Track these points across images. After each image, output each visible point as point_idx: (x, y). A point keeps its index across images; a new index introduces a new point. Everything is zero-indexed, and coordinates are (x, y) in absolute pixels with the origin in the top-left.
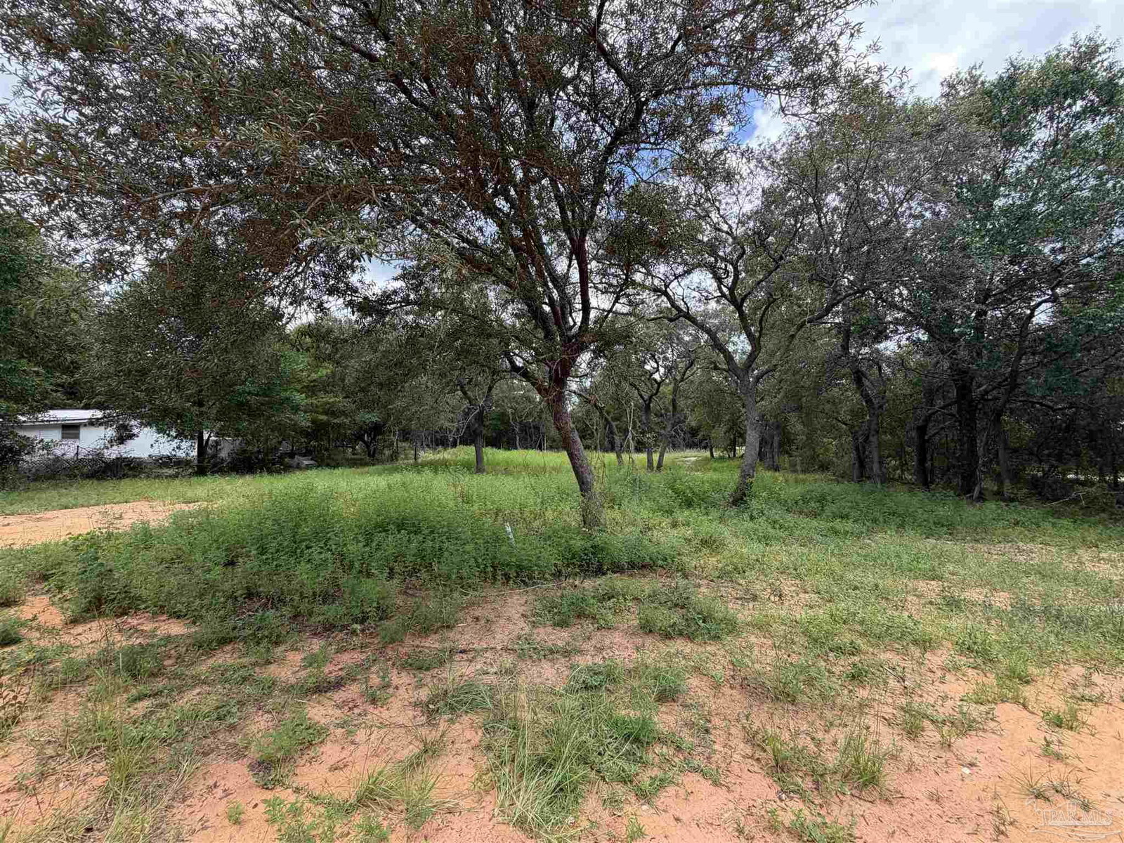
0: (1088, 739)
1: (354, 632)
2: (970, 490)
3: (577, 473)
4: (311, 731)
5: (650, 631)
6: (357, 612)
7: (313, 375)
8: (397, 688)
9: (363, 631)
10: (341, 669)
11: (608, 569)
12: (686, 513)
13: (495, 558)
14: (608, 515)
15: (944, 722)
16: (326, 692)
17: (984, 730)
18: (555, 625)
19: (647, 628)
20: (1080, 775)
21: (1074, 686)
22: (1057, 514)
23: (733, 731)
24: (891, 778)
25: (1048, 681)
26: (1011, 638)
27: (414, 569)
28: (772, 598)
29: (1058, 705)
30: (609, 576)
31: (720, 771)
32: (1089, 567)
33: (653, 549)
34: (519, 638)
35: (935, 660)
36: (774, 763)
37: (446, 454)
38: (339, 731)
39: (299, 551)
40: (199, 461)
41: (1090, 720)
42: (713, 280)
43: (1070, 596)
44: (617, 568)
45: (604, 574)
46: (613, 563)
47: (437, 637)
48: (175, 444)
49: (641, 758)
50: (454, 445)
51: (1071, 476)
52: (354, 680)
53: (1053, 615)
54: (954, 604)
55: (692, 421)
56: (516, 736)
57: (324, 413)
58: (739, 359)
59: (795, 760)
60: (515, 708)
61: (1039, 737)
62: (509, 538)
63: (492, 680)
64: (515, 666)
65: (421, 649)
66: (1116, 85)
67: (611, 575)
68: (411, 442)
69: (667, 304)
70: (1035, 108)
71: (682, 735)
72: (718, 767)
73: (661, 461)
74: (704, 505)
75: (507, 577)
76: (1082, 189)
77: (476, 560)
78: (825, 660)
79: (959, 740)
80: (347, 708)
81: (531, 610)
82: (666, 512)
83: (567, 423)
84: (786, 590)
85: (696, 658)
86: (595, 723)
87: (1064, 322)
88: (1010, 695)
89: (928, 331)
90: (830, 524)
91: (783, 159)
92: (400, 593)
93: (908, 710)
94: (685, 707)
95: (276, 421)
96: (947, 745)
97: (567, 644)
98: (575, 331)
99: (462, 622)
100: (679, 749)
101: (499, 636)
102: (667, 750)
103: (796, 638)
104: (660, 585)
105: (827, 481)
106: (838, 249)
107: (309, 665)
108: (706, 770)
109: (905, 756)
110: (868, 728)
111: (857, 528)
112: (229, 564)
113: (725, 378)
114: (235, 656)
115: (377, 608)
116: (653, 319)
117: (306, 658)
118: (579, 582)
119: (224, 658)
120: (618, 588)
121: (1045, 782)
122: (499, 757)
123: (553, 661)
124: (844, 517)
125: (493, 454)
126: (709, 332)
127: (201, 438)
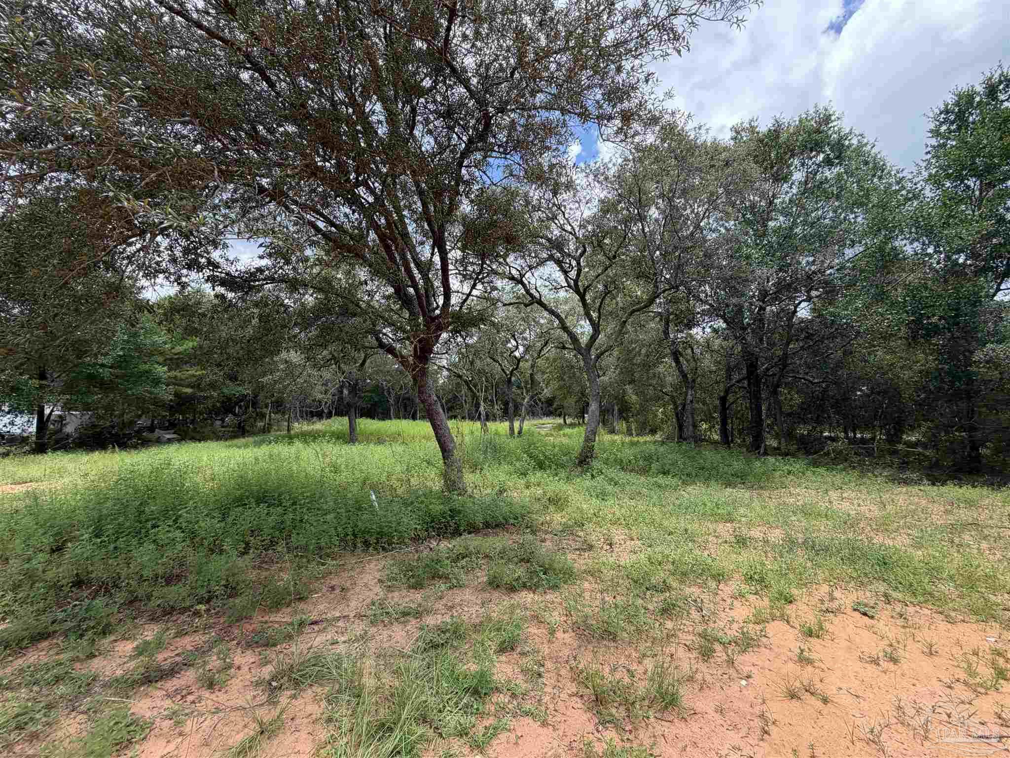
0: (828, 643)
1: (197, 614)
2: (758, 447)
3: (439, 441)
4: (132, 728)
5: (498, 586)
6: (203, 592)
7: (178, 347)
8: (239, 668)
9: (208, 610)
10: (178, 655)
11: (465, 530)
12: (539, 474)
13: (356, 526)
14: (469, 478)
15: (730, 643)
16: (157, 681)
17: (758, 646)
18: (410, 587)
19: (494, 584)
20: (822, 675)
21: (822, 601)
22: (815, 464)
23: (563, 672)
24: (687, 695)
25: (805, 599)
26: (780, 567)
27: (272, 542)
28: (605, 547)
29: (811, 619)
30: (463, 537)
31: (548, 712)
32: (836, 505)
33: (506, 509)
34: (373, 604)
35: (727, 589)
36: (593, 698)
37: (319, 426)
38: (167, 723)
39: (143, 531)
40: (37, 438)
41: (832, 628)
42: (560, 273)
43: (822, 528)
44: (473, 529)
45: (461, 535)
46: (469, 524)
47: (289, 610)
48: (6, 419)
49: (477, 709)
50: (329, 416)
51: (826, 434)
52: (192, 665)
53: (811, 546)
54: (742, 542)
55: (547, 393)
56: (358, 704)
57: (188, 386)
58: (584, 340)
59: (611, 693)
60: (361, 675)
61: (795, 646)
62: (371, 506)
63: (341, 649)
64: (366, 632)
65: (270, 624)
66: (843, 145)
67: (466, 536)
68: (284, 413)
69: (523, 291)
70: (793, 156)
71: (517, 682)
72: (547, 708)
73: (521, 428)
74: (554, 467)
75: (367, 544)
76: (825, 219)
77: (336, 528)
78: (642, 599)
79: (740, 657)
80: (179, 697)
81: (388, 575)
82: (522, 474)
83: (430, 396)
84: (616, 539)
85: (536, 607)
86: (438, 680)
87: (817, 317)
88: (778, 614)
89: (725, 321)
90: (655, 479)
91: (614, 176)
92: (254, 567)
93: (703, 635)
94: (523, 654)
95: (133, 395)
96: (731, 662)
97: (420, 605)
98: (438, 312)
99: (316, 593)
100: (514, 696)
101: (353, 604)
102: (503, 698)
103: (621, 581)
104: (511, 542)
105: (655, 442)
106: (658, 253)
107: (140, 654)
108: (536, 712)
109: (699, 676)
110: (672, 655)
111: (674, 481)
112: (58, 549)
113: (575, 356)
114: (51, 653)
115: (226, 586)
116: (511, 304)
117: (137, 647)
118: (435, 544)
119: (36, 657)
120: (471, 548)
121: (798, 684)
122: (340, 728)
123: (405, 623)
124: (665, 473)
125: (366, 424)
126: (558, 316)
127: (41, 413)
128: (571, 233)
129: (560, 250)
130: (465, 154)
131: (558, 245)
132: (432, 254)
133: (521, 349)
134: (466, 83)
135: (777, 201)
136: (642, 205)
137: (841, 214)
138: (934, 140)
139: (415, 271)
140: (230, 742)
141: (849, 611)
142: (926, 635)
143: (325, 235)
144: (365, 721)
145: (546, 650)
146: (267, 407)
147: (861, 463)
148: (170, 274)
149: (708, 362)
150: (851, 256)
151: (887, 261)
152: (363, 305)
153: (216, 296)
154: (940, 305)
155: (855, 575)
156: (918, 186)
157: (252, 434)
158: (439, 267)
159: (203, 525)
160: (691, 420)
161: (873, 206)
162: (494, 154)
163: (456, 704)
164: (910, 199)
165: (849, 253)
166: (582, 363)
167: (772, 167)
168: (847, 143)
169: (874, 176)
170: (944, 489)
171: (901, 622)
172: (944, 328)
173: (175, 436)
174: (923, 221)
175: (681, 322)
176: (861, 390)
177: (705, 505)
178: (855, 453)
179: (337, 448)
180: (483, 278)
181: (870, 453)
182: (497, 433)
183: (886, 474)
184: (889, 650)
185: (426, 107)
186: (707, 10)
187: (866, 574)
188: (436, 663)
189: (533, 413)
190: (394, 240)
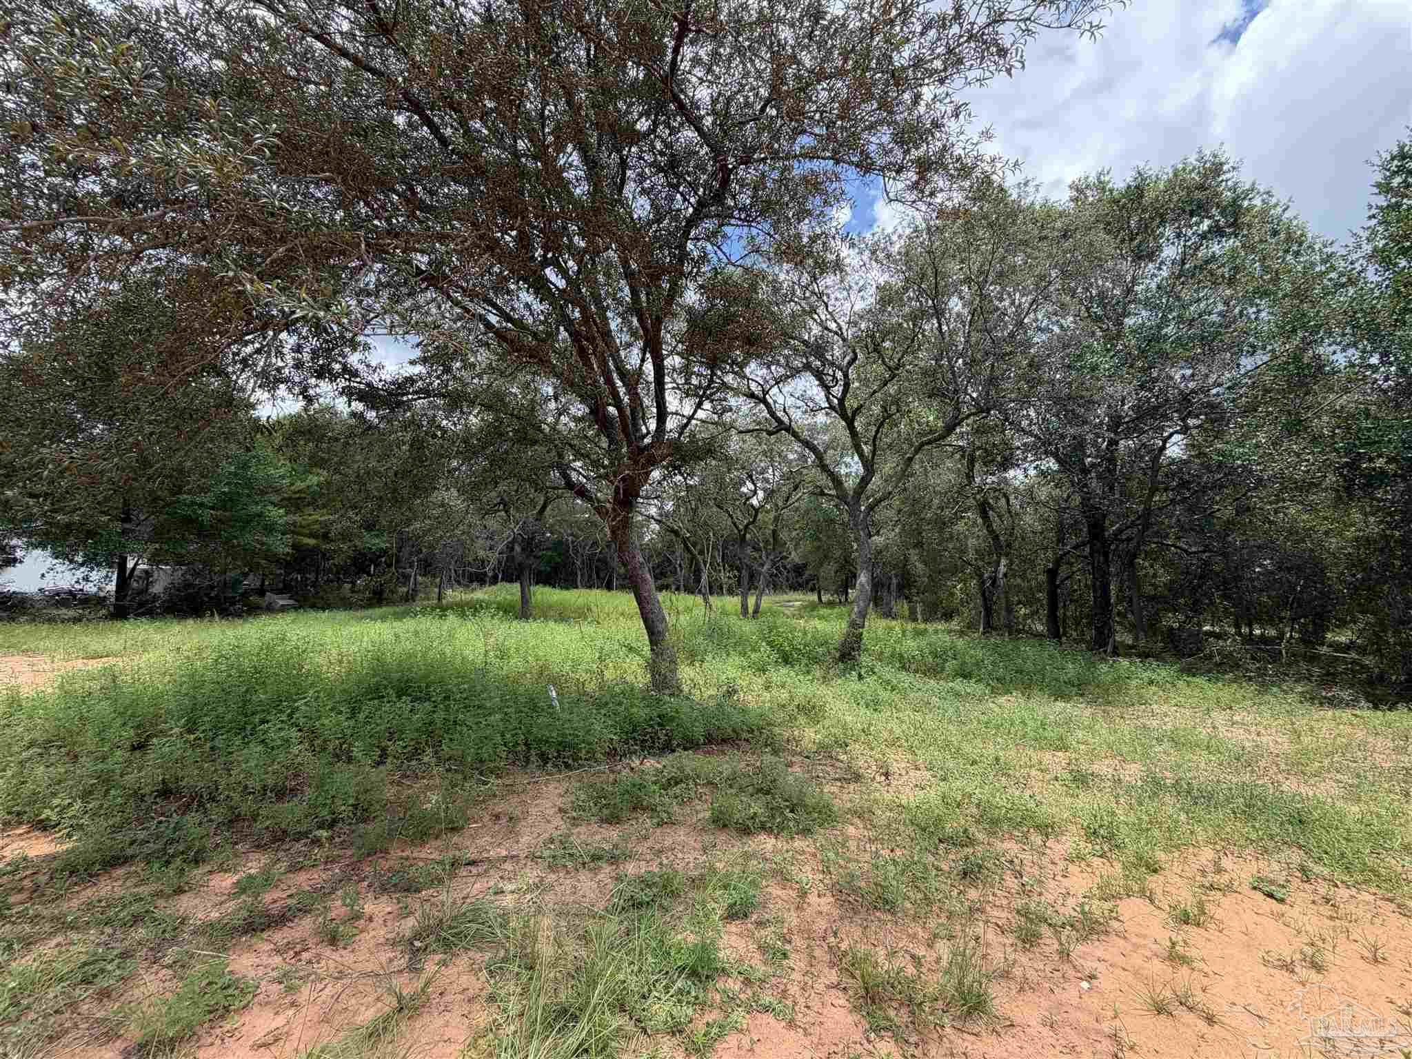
0: (1215, 937)
1: (316, 842)
2: (1104, 644)
3: (646, 621)
4: (230, 991)
5: (725, 826)
6: (324, 813)
7: (299, 483)
8: (371, 919)
9: (331, 838)
10: (290, 896)
11: (678, 745)
12: (784, 670)
13: (529, 732)
14: (686, 673)
15: (1063, 926)
16: (263, 930)
17: (1107, 933)
18: (603, 821)
19: (721, 822)
20: (1205, 981)
21: (1203, 872)
22: (1190, 671)
23: (817, 952)
24: (1000, 998)
25: (1177, 868)
26: (1139, 819)
27: (416, 749)
28: (878, 778)
29: (1186, 898)
30: (677, 754)
31: (797, 1008)
32: (1222, 732)
33: (737, 718)
34: (552, 841)
35: (1060, 847)
36: (862, 992)
37: (481, 594)
38: (275, 987)
39: (249, 727)
40: (117, 599)
41: (1219, 913)
42: (820, 389)
43: (1203, 765)
44: (690, 744)
45: (673, 751)
46: (685, 737)
47: (439, 843)
48: (80, 574)
49: (696, 998)
50: (494, 581)
51: (1207, 628)
52: (309, 911)
53: (1183, 790)
54: (1081, 780)
55: (795, 557)
56: (531, 979)
57: (311, 535)
58: (850, 484)
59: (888, 987)
60: (535, 940)
61: (1164, 937)
62: (551, 706)
63: (508, 901)
64: (542, 881)
65: (412, 862)
66: (1240, 206)
67: (680, 752)
68: (434, 576)
69: (765, 414)
70: (1163, 222)
71: (753, 962)
72: (795, 1003)
73: (757, 606)
74: (804, 661)
75: (544, 758)
76: (1210, 314)
77: (503, 735)
78: (933, 854)
79: (1079, 947)
80: (292, 953)
81: (573, 802)
82: (759, 670)
83: (634, 557)
84: (894, 768)
85: (778, 859)
86: (641, 953)
87: (1197, 456)
88: (1136, 888)
89: (1058, 460)
90: (951, 684)
91: (899, 253)
92: (392, 783)
93: (1024, 913)
94: (760, 924)
95: (239, 545)
96: (1065, 955)
97: (616, 846)
98: (647, 440)
99: (476, 822)
100: (747, 982)
101: (524, 840)
102: (733, 985)
103: (902, 828)
104: (743, 764)
105: (950, 632)
106: (960, 361)
107: (243, 891)
108: (779, 1007)
109: (1018, 972)
110: (977, 939)
111: (979, 689)
112: (140, 747)
113: (836, 506)
114: (128, 884)
115: (355, 806)
116: (749, 431)
117: (238, 882)
118: (638, 762)
119: (109, 888)
120: (688, 770)
121: (1168, 994)
122: (505, 1010)
123: (595, 870)
124: (966, 676)
125: (544, 594)
126: (813, 449)
127: (122, 566)
128: (836, 333)
129: (820, 355)
130: (692, 222)
131: (818, 349)
132: (643, 360)
133: (761, 494)
134: (696, 124)
135: (1138, 288)
136: (938, 294)
137: (1235, 307)
138: (1382, 197)
139: (619, 383)
140: (359, 1019)
141: (1245, 889)
142: (1367, 932)
143: (500, 335)
144: (542, 1002)
145: (792, 919)
146: (411, 566)
147: (1261, 672)
148: (294, 383)
149: (1029, 520)
150: (1249, 368)
151: (1305, 376)
152: (546, 429)
153: (353, 414)
154: (1389, 441)
155: (1254, 836)
156: (1356, 265)
157: (390, 602)
158: (651, 378)
159: (326, 722)
160: (1003, 601)
161: (1285, 296)
162: (733, 221)
163: (667, 988)
164: (1343, 285)
165: (1247, 363)
166: (846, 517)
167: (1131, 240)
168: (1246, 203)
169: (1287, 251)
170: (1391, 716)
171: (1326, 910)
172: (1395, 475)
173: (291, 602)
174: (1364, 317)
175: (993, 461)
176: (1261, 566)
177: (1026, 724)
178: (1253, 658)
179: (505, 625)
180: (712, 394)
181: (1275, 657)
182: (724, 613)
183: (1300, 689)
184: (1309, 951)
185: (641, 158)
186: (1047, 14)
187: (1272, 837)
188: (639, 930)
189: (775, 587)
190: (591, 340)
